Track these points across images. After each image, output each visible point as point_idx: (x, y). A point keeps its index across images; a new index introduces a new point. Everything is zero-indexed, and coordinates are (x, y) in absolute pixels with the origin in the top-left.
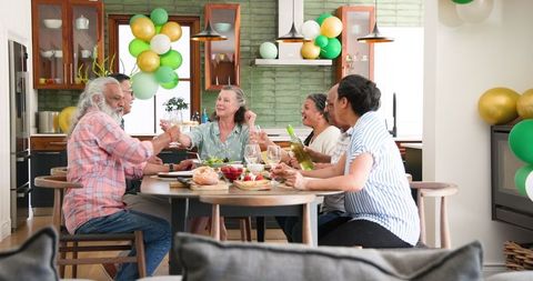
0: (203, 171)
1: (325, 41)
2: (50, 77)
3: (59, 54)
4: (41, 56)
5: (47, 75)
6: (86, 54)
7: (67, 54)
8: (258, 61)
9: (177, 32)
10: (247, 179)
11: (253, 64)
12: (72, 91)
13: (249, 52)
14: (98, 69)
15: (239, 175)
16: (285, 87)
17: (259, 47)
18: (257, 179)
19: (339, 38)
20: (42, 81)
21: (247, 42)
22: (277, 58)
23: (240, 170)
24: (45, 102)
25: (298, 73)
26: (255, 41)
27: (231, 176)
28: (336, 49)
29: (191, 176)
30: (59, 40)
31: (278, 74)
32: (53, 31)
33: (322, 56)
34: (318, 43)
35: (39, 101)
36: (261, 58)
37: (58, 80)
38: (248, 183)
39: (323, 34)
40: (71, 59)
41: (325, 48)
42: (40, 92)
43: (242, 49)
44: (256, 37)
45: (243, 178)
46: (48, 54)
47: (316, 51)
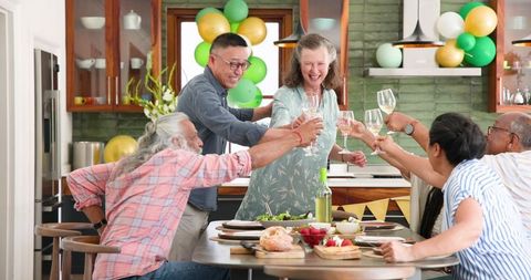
0: (273, 233)
1: (471, 42)
2: (89, 95)
3: (101, 63)
4: (77, 67)
5: (85, 92)
6: (136, 63)
7: (112, 64)
8: (374, 72)
9: (260, 32)
10: (331, 244)
11: (365, 74)
12: (117, 114)
13: (361, 58)
14: (152, 85)
15: (322, 239)
16: (413, 107)
17: (376, 49)
18: (344, 244)
19: (493, 36)
20: (79, 100)
21: (359, 44)
22: (401, 66)
23: (323, 232)
24: (81, 128)
25: (431, 88)
26: (369, 41)
27: (311, 239)
28: (488, 52)
29: (258, 239)
30: (102, 45)
31: (402, 89)
32: (93, 32)
33: (467, 63)
34: (460, 44)
35: (75, 128)
36: (379, 66)
37: (99, 100)
38: (331, 250)
39: (469, 31)
40: (117, 71)
41: (471, 52)
42: (77, 116)
43: (351, 54)
44: (371, 37)
45: (325, 242)
46: (87, 64)
47: (458, 56)
